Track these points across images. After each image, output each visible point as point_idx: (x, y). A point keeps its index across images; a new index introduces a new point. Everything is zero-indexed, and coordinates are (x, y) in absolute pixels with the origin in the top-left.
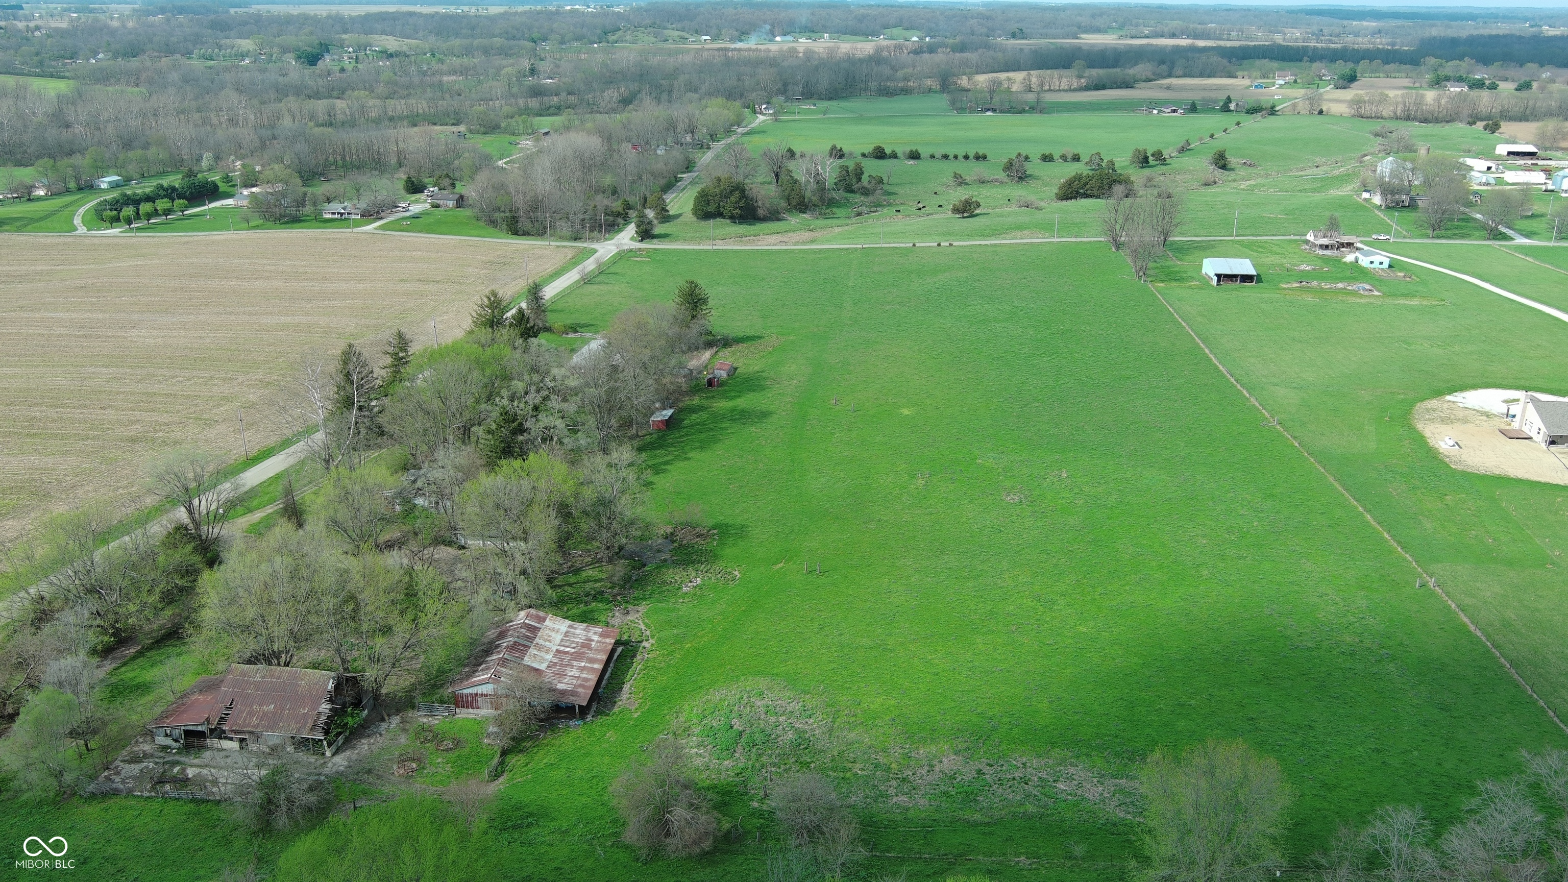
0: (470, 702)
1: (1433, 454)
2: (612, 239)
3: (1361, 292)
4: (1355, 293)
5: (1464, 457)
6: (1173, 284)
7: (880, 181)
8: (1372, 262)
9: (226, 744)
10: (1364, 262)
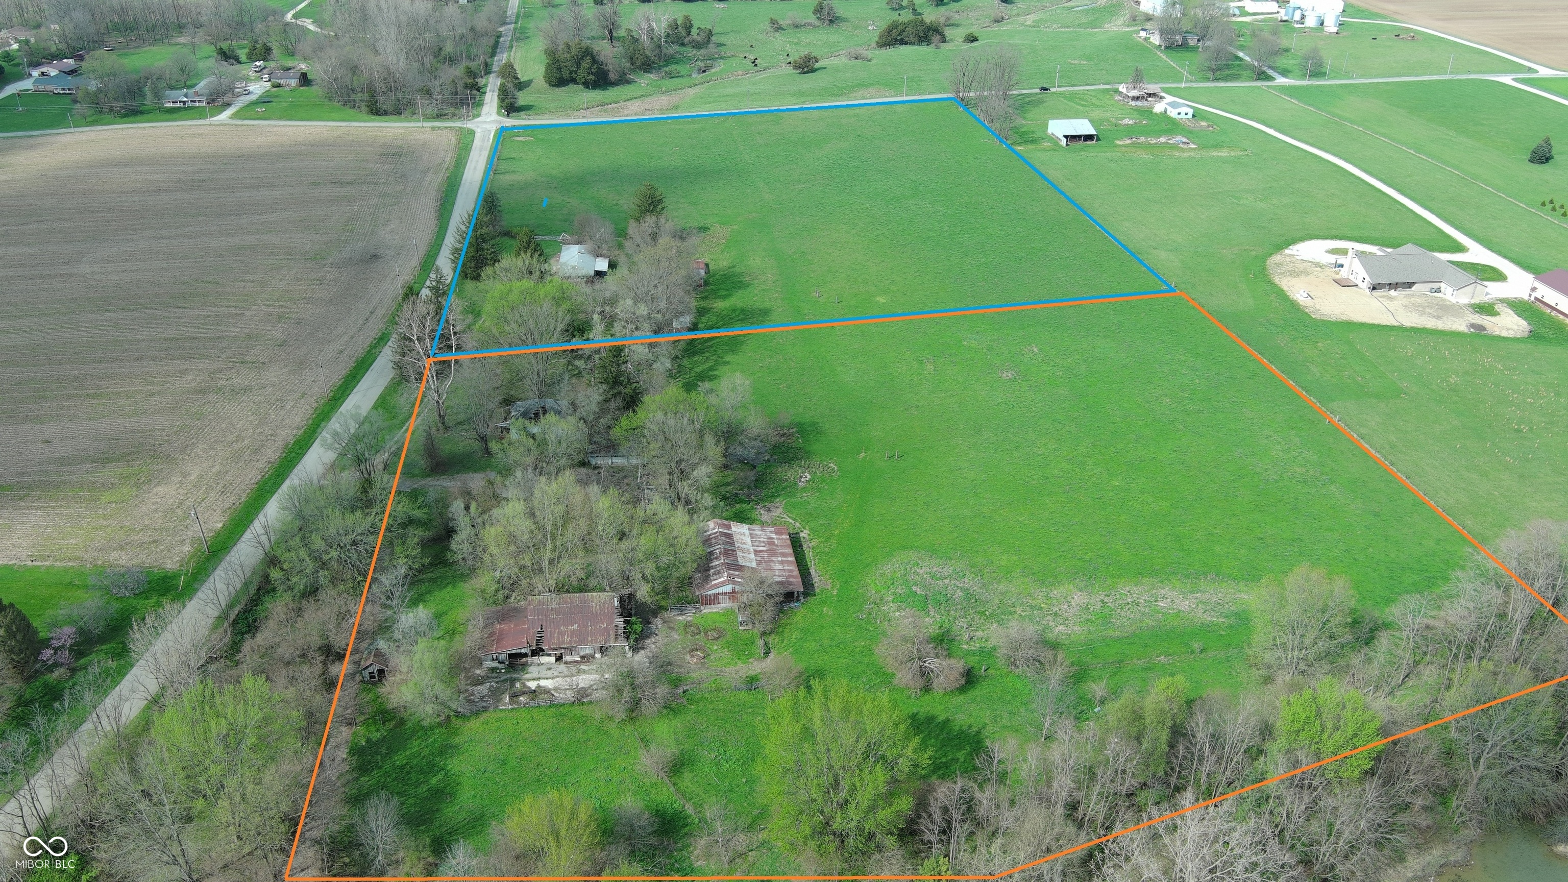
0: (712, 600)
1: (1294, 306)
2: (479, 115)
3: (1181, 145)
4: (1175, 147)
5: (1318, 307)
6: (1030, 147)
7: (710, 34)
8: (1179, 114)
9: (544, 659)
10: (1172, 113)
